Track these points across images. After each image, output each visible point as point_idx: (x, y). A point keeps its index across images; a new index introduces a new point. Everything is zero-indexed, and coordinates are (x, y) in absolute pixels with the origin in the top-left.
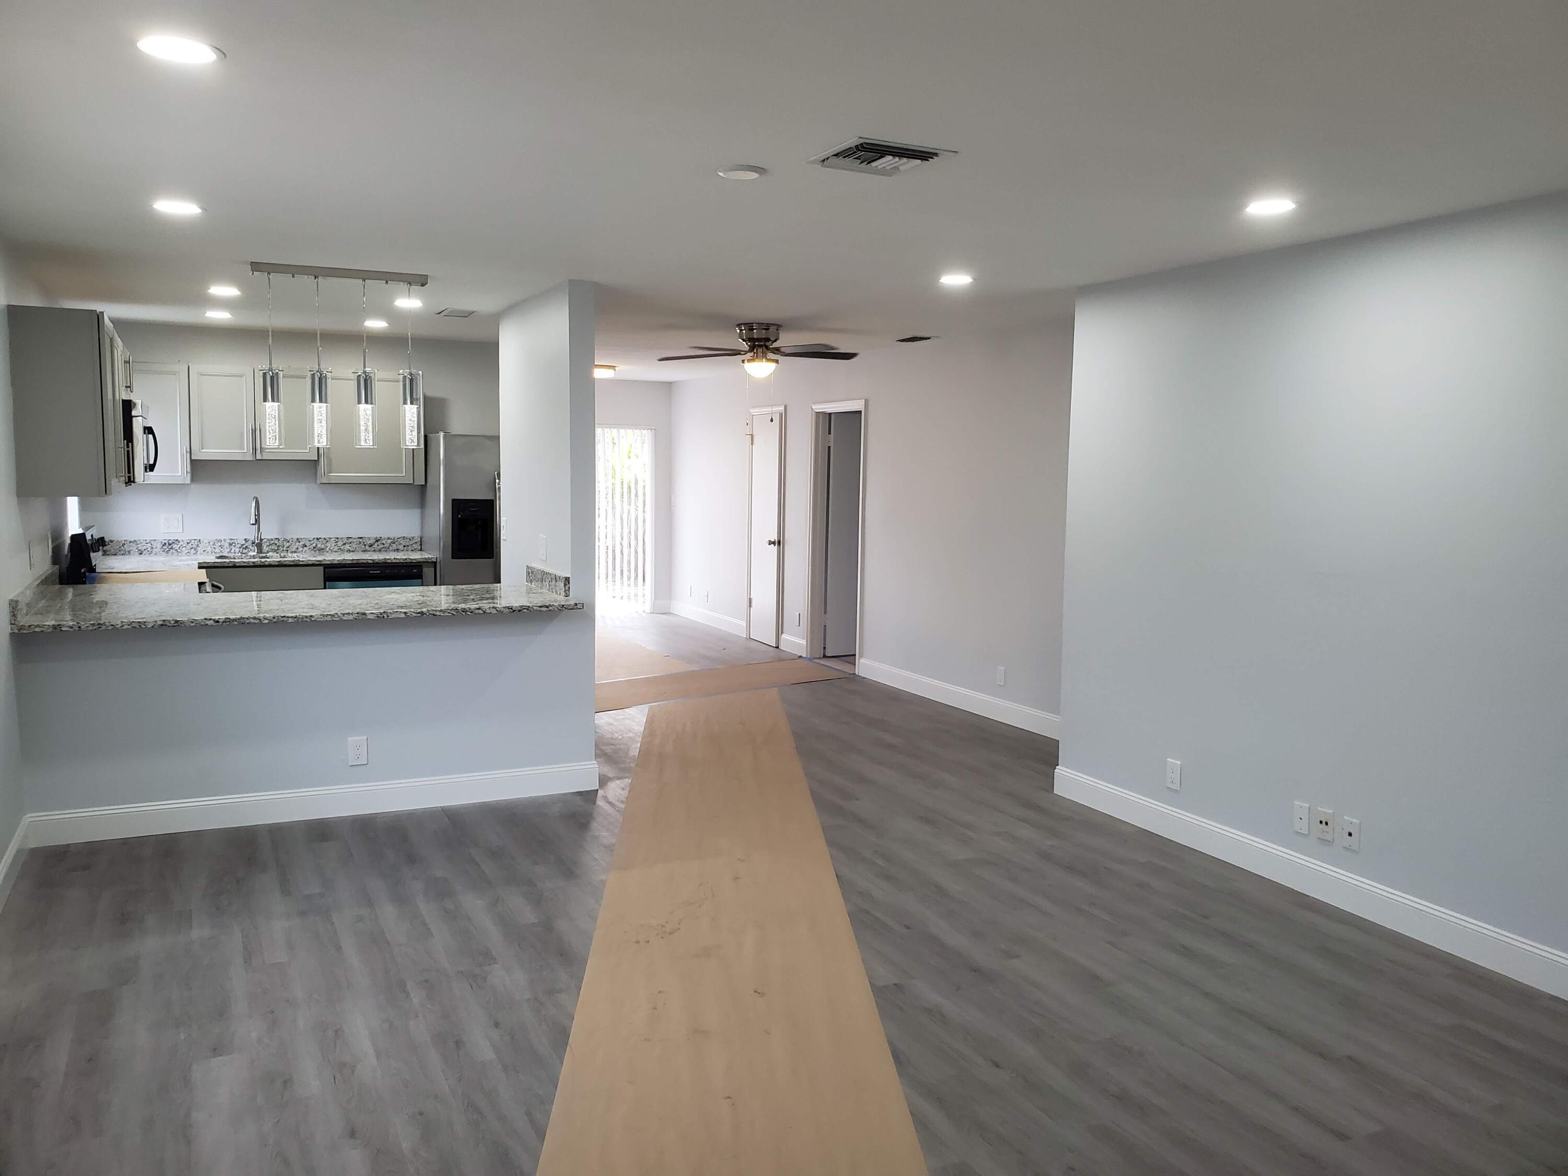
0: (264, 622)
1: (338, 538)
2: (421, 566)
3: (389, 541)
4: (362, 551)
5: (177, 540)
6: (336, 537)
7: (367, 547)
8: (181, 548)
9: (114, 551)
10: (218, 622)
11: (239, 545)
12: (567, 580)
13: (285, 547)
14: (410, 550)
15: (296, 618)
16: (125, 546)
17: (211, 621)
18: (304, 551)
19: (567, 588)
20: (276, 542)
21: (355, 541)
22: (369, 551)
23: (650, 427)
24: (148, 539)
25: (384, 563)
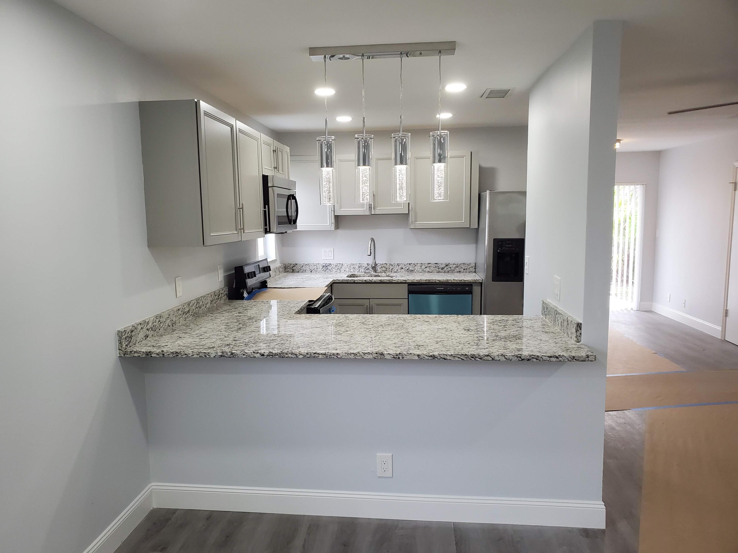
0: (300, 357)
1: (422, 264)
2: (472, 285)
3: (454, 266)
4: (437, 272)
5: (330, 264)
6: (421, 263)
7: (440, 270)
8: (332, 269)
9: (298, 270)
10: (263, 355)
11: (364, 268)
12: (579, 326)
13: (390, 269)
14: (467, 272)
15: (325, 355)
16: (303, 267)
17: (258, 355)
18: (401, 271)
19: (578, 334)
20: (385, 266)
21: (432, 265)
22: (441, 272)
23: (642, 183)
24: (315, 263)
25: (446, 282)
